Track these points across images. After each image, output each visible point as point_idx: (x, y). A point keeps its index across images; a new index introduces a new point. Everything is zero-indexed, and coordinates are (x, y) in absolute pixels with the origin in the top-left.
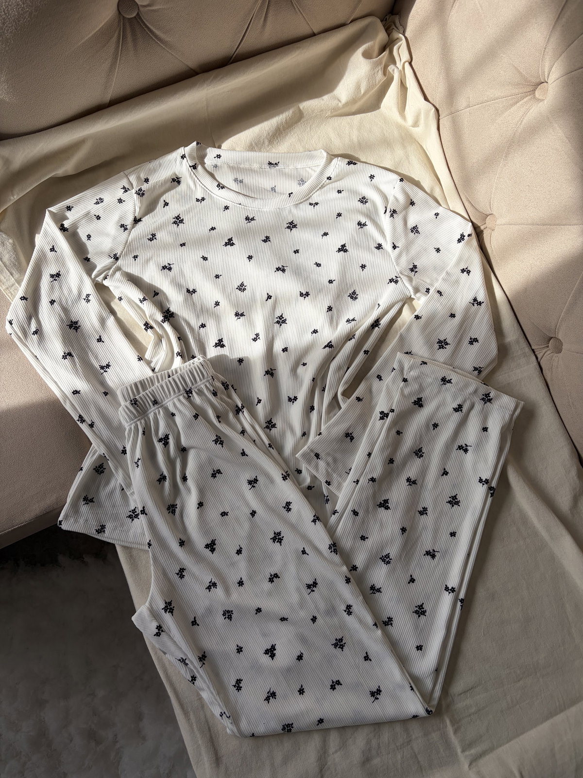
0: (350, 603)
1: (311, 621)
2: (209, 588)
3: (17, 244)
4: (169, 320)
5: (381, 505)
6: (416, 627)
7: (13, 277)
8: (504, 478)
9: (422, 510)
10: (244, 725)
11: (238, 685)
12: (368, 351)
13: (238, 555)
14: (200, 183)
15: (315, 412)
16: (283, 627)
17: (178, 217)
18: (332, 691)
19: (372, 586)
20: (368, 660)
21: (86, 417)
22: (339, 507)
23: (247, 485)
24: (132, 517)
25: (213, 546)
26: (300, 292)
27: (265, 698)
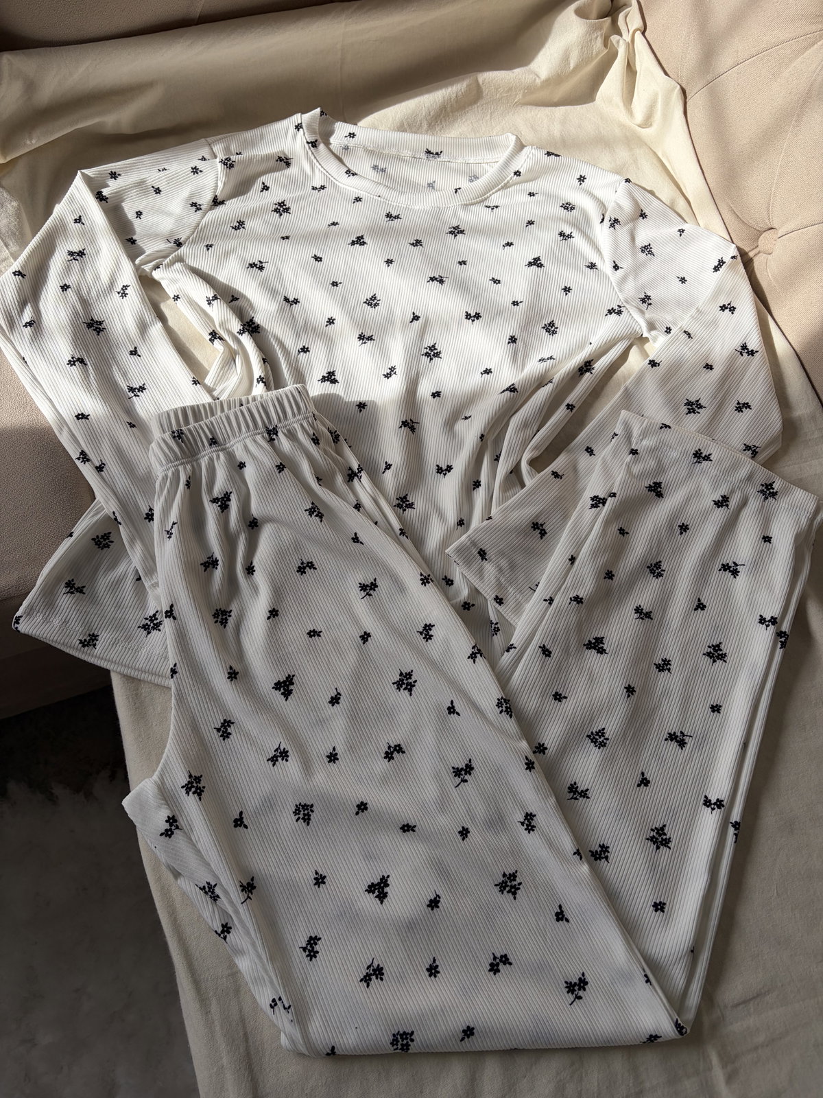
0: (532, 809)
1: (458, 835)
2: (273, 760)
3: (22, 208)
4: (251, 332)
5: (590, 646)
6: (653, 867)
7: (7, 248)
8: (801, 620)
9: (661, 662)
10: (316, 1027)
11: (311, 948)
12: (573, 406)
13: (333, 705)
14: (320, 167)
15: (481, 490)
16: (408, 847)
17: (282, 204)
18: (493, 976)
19: (571, 785)
20: (562, 920)
21: (93, 455)
22: (516, 640)
23: (359, 592)
24: (148, 628)
25: (288, 686)
26: (467, 312)
27: (362, 977)
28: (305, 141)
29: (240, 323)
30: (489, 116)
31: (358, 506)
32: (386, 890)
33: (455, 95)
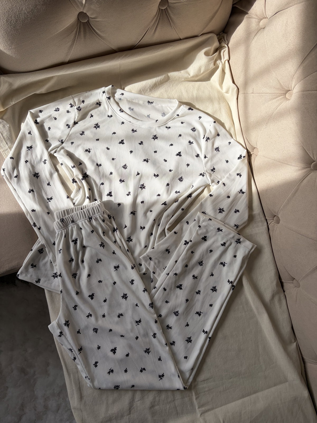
0: (156, 332)
1: (135, 339)
2: (88, 316)
3: (11, 127)
4: (85, 178)
5: (178, 287)
6: (186, 347)
7: (7, 145)
8: (240, 282)
9: (198, 291)
10: (96, 383)
11: (96, 364)
12: (184, 209)
13: (104, 302)
14: (111, 107)
15: (153, 236)
16: (122, 340)
17: (97, 124)
18: (141, 373)
19: (167, 325)
20: (160, 360)
21: (37, 224)
22: (157, 285)
23: (114, 269)
24: (54, 277)
25: (92, 297)
26: (154, 174)
27: (108, 372)
28: (106, 97)
29: (82, 176)
30: (172, 85)
31: (115, 242)
32: (116, 351)
33: (159, 80)
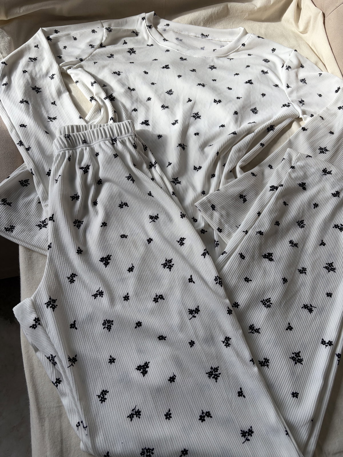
0: (229, 335)
1: (189, 344)
2: (95, 296)
3: (12, 40)
4: (110, 99)
5: (265, 257)
6: (293, 373)
9: (301, 269)
10: (100, 440)
11: (103, 396)
12: (264, 145)
13: (129, 272)
14: (151, 37)
15: (215, 179)
17: (132, 49)
18: (201, 423)
19: (251, 325)
20: (241, 396)
21: (25, 143)
22: (227, 249)
23: (149, 219)
24: (41, 226)
25: (107, 260)
26: (215, 99)
27: (129, 415)
28: (146, 25)
30: (232, 23)
31: (153, 179)
32: (147, 369)
